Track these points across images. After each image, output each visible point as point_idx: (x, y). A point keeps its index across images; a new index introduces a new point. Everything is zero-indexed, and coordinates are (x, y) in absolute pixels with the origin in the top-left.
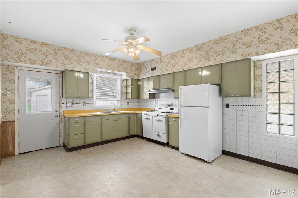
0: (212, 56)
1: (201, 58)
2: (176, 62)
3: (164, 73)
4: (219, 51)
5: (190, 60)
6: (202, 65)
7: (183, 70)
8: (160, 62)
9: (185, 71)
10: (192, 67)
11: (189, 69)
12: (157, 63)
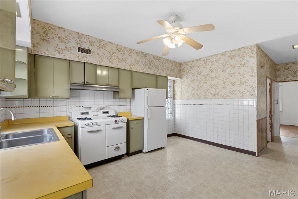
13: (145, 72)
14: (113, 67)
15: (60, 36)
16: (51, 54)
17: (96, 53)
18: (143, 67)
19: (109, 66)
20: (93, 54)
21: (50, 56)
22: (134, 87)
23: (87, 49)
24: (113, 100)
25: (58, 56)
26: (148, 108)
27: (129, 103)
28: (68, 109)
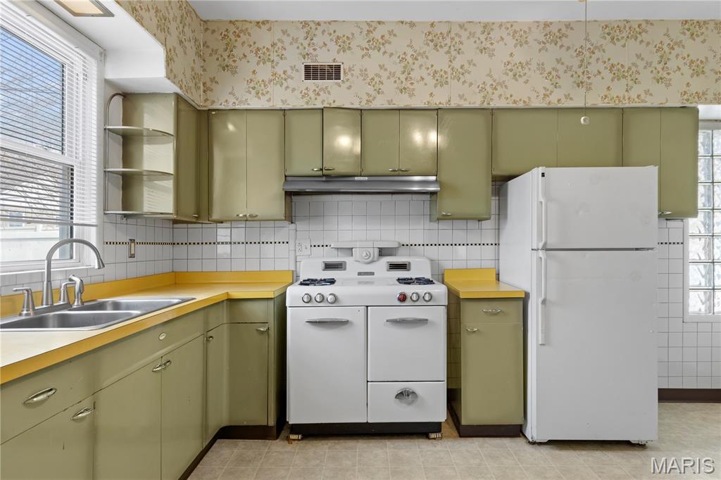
0: (599, 77)
1: (561, 73)
2: (457, 64)
3: (390, 102)
4: (622, 66)
5: (516, 71)
6: (563, 100)
7: (485, 105)
8: (365, 45)
9: (493, 112)
10: (524, 102)
11: (514, 106)
12: (344, 47)
13: (555, 104)
14: (413, 106)
15: (260, 47)
16: (241, 102)
17: (357, 72)
18: (547, 83)
19: (402, 105)
20: (349, 76)
21: (237, 107)
22: (502, 170)
23: (331, 66)
24: (428, 225)
25: (255, 104)
26: (541, 254)
27: (489, 237)
28: (293, 252)
